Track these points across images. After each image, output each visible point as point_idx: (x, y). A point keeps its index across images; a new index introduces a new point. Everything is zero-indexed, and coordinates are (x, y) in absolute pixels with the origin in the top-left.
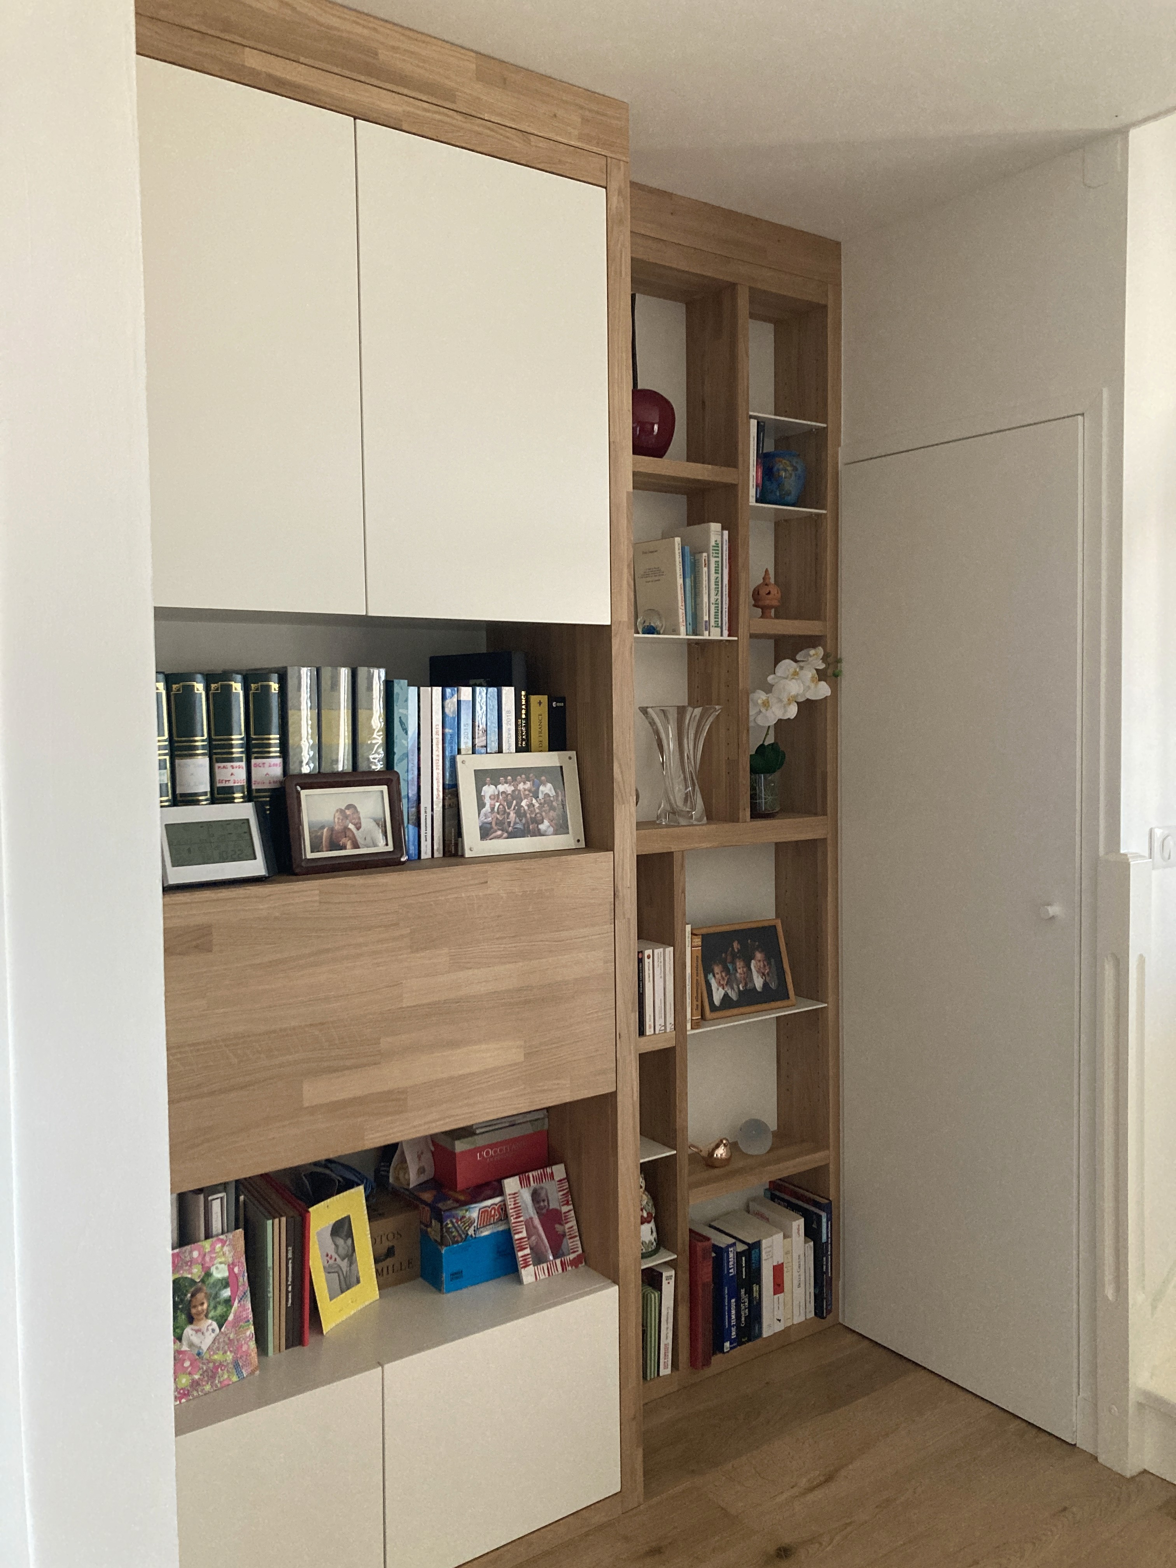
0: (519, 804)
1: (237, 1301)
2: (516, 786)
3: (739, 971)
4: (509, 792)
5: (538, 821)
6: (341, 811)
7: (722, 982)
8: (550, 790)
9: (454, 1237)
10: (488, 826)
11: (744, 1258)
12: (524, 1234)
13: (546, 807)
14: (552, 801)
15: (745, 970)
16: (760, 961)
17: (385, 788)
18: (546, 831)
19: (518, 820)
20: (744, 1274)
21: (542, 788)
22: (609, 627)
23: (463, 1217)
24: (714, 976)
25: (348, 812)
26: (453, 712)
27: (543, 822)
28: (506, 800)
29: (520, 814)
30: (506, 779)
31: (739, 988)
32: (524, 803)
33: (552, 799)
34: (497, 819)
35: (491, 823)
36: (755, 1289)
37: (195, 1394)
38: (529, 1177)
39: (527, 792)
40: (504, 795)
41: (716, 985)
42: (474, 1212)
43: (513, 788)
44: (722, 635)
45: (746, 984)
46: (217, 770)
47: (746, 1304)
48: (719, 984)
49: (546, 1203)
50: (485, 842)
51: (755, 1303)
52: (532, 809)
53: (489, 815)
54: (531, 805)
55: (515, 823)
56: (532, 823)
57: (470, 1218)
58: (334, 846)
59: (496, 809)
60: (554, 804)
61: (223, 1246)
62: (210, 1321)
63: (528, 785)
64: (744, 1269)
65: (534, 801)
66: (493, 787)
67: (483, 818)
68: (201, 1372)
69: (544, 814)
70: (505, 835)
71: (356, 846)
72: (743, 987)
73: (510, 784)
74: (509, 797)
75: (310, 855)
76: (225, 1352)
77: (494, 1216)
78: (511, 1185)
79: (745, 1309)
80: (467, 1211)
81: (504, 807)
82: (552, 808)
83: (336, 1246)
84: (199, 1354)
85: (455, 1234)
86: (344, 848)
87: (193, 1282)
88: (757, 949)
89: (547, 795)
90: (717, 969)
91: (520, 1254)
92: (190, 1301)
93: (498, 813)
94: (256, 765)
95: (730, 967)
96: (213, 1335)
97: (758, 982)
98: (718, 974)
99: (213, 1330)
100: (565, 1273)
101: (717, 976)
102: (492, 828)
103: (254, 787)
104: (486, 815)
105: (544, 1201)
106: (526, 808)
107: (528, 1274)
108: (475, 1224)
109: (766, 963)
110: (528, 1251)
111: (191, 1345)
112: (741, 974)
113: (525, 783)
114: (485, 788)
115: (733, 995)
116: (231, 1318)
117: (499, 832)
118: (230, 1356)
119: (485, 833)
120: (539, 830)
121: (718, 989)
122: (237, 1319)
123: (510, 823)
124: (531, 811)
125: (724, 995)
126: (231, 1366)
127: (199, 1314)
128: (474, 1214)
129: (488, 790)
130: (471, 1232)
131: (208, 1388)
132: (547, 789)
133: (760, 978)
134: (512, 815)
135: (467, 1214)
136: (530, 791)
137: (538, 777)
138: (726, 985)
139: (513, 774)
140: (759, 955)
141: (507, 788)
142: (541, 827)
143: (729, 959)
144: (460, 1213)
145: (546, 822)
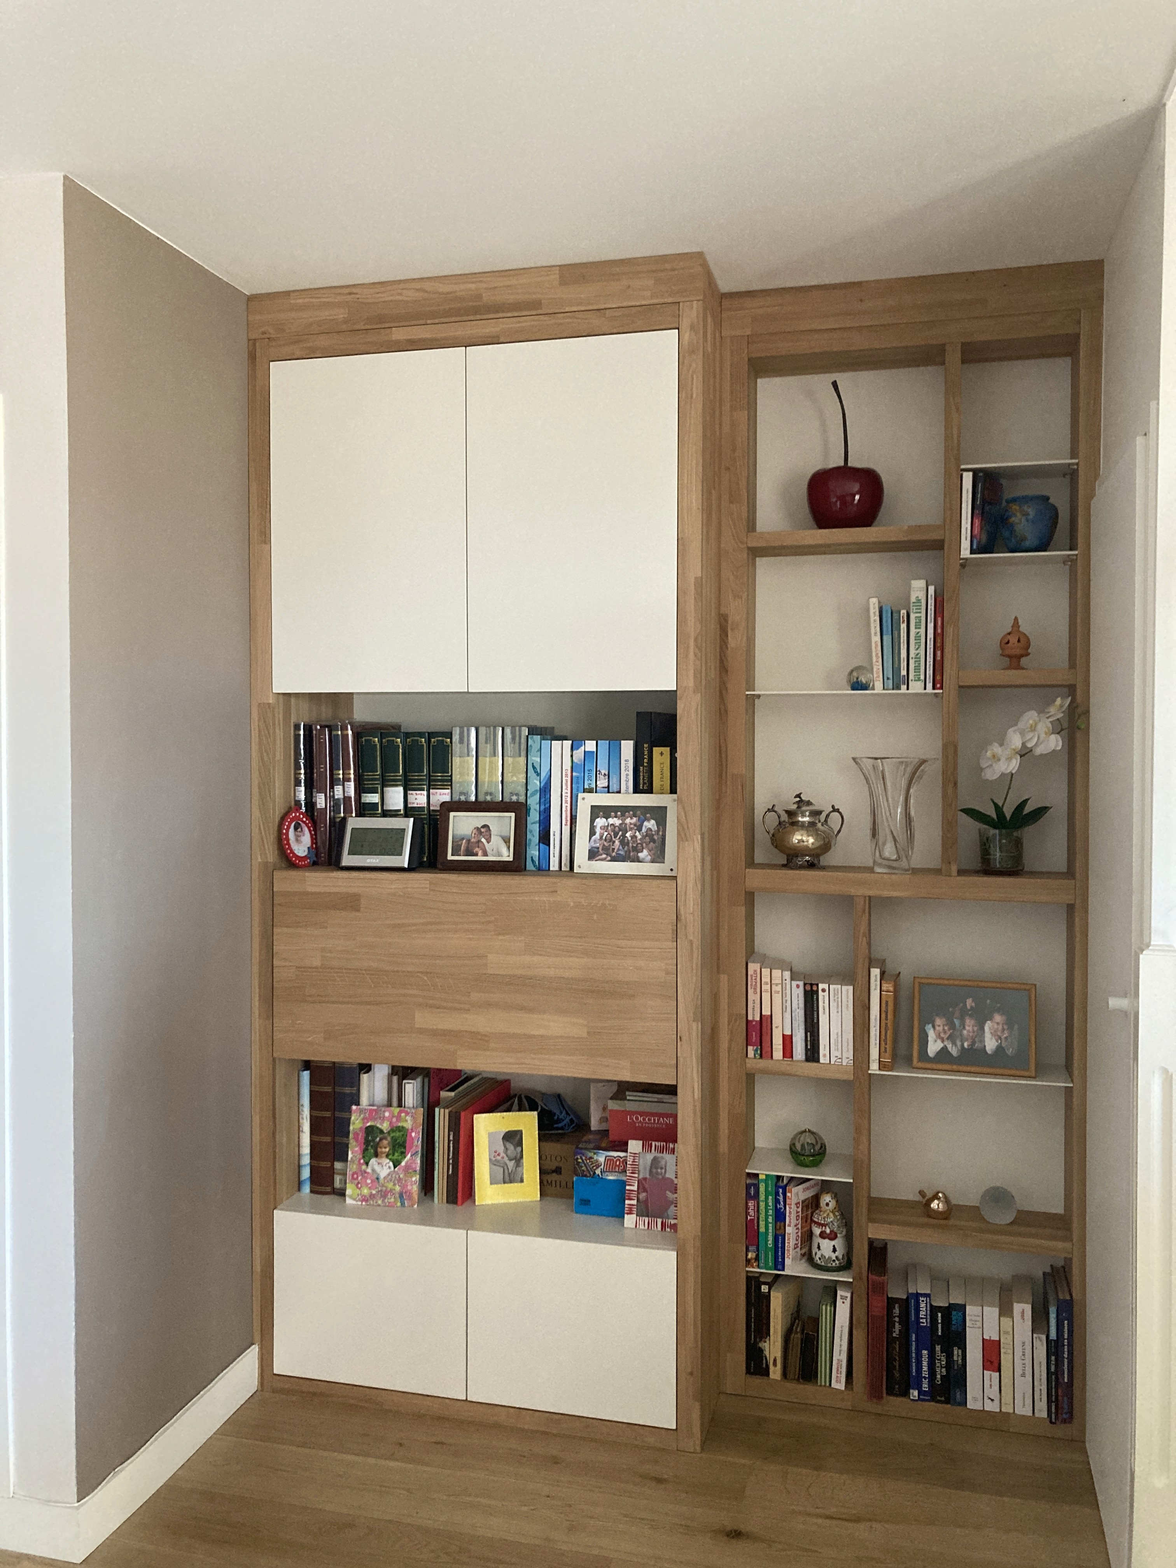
0: (624, 835)
1: (409, 1155)
2: (623, 821)
3: (967, 1028)
4: (617, 824)
5: (637, 850)
6: (478, 829)
7: (942, 1035)
8: (653, 825)
9: (584, 1171)
10: (596, 850)
11: (940, 1315)
12: (635, 1188)
13: (647, 839)
14: (653, 835)
15: (975, 1029)
16: (998, 1023)
17: (513, 815)
18: (644, 859)
19: (621, 848)
20: (940, 1330)
21: (646, 823)
22: (676, 691)
23: (591, 1158)
24: (934, 1027)
25: (483, 830)
26: (580, 760)
27: (642, 851)
28: (613, 831)
29: (624, 843)
30: (616, 813)
31: (962, 1045)
32: (628, 835)
33: (653, 833)
34: (604, 845)
35: (598, 848)
36: (955, 1352)
37: (372, 1202)
38: (651, 1144)
39: (632, 826)
40: (612, 827)
41: (934, 1036)
42: (601, 1157)
43: (621, 822)
44: (925, 689)
45: (973, 1043)
46: (409, 796)
47: (943, 1363)
48: (939, 1036)
49: (663, 1171)
50: (594, 862)
51: (956, 1367)
52: (634, 839)
53: (598, 841)
54: (634, 837)
55: (619, 850)
56: (633, 851)
57: (597, 1161)
58: (469, 853)
59: (604, 837)
60: (656, 837)
61: (406, 1116)
62: (388, 1161)
63: (634, 820)
64: (940, 1326)
65: (637, 834)
66: (605, 820)
67: (592, 844)
68: (377, 1190)
69: (644, 845)
70: (609, 858)
71: (485, 854)
72: (968, 1046)
73: (619, 819)
74: (617, 828)
75: (450, 857)
76: (394, 1185)
77: (619, 1166)
78: (634, 1146)
79: (942, 1367)
80: (595, 1154)
81: (611, 836)
82: (654, 841)
83: (506, 1149)
84: (378, 1179)
85: (584, 1168)
86: (476, 855)
87: (381, 1131)
88: (998, 1011)
89: (650, 829)
90: (939, 1021)
91: (627, 1202)
92: (378, 1143)
93: (606, 840)
94: (433, 794)
95: (957, 1022)
96: (389, 1171)
97: (990, 1044)
98: (939, 1026)
99: (390, 1167)
100: (664, 1233)
101: (937, 1028)
102: (598, 851)
103: (431, 808)
104: (595, 841)
105: (662, 1168)
106: (630, 838)
107: (630, 1220)
108: (602, 1167)
109: (1006, 1027)
110: (634, 1202)
111: (373, 1170)
112: (968, 1031)
113: (631, 818)
114: (598, 820)
115: (954, 1051)
116: (403, 1164)
117: (604, 856)
118: (398, 1188)
119: (593, 855)
120: (638, 857)
121: (936, 1041)
122: (407, 1167)
123: (613, 849)
124: (634, 842)
125: (942, 1048)
126: (397, 1196)
127: (382, 1153)
128: (602, 1159)
129: (600, 822)
130: (598, 1172)
131: (380, 1202)
132: (651, 824)
133: (994, 1040)
134: (617, 843)
135: (595, 1157)
136: (635, 825)
137: (644, 814)
138: (948, 1039)
139: (623, 811)
140: (998, 1018)
141: (617, 822)
142: (640, 854)
143: (957, 1014)
144: (590, 1154)
145: (645, 852)
